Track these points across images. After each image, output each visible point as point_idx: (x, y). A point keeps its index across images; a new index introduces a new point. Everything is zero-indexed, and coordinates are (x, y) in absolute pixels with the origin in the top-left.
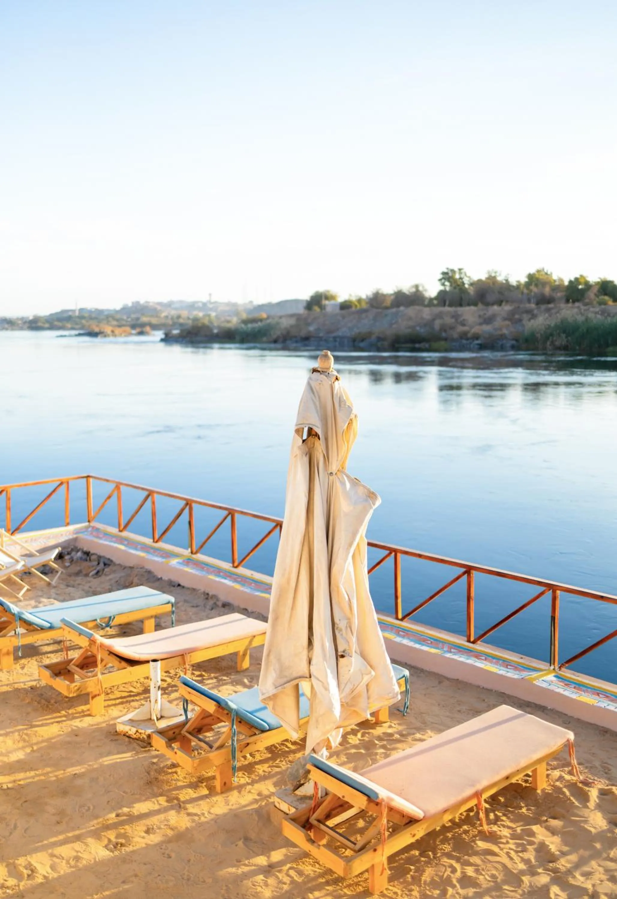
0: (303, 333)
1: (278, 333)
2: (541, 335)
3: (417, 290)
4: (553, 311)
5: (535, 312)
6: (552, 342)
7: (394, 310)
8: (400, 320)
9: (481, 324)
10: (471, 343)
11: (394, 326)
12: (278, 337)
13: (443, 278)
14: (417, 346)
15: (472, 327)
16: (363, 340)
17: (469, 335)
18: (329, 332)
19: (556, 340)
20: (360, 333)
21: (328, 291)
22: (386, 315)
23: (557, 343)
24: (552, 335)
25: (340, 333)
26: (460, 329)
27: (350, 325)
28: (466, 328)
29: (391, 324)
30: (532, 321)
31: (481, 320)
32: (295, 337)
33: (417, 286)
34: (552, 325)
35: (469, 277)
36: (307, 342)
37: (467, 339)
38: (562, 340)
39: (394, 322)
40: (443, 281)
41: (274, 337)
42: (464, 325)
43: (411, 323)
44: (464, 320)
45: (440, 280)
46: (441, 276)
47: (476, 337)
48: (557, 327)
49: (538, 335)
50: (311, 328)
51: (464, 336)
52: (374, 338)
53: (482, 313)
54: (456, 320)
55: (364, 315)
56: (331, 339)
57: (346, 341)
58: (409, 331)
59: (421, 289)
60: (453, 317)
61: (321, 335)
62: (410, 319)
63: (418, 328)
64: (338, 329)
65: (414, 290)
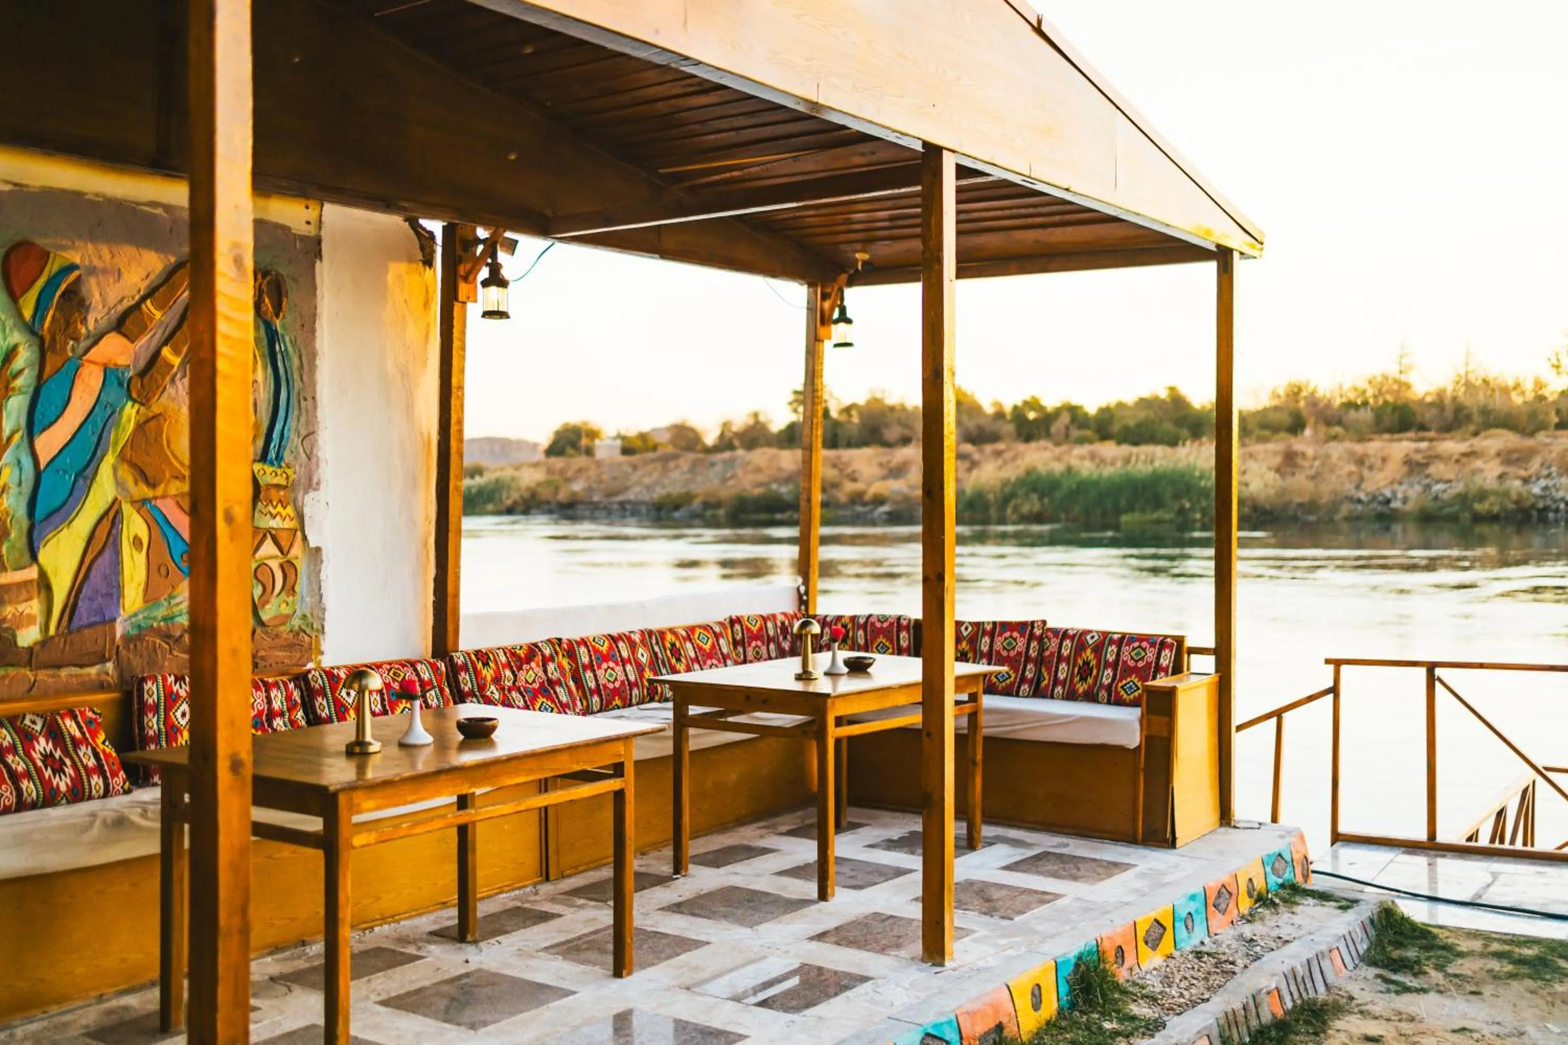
0: (562, 496)
1: (515, 496)
2: (995, 497)
3: (757, 422)
4: (1007, 456)
5: (976, 456)
6: (1016, 509)
7: (727, 455)
8: (739, 472)
9: (884, 478)
10: (871, 511)
11: (731, 483)
12: (515, 503)
13: (796, 401)
14: (778, 516)
15: (869, 485)
16: (677, 507)
17: (867, 497)
18: (610, 494)
19: (1021, 505)
20: (669, 495)
21: (585, 424)
22: (713, 465)
23: (1025, 509)
24: (1013, 495)
25: (631, 496)
26: (849, 487)
27: (647, 480)
28: (859, 486)
29: (724, 480)
30: (975, 473)
31: (885, 472)
32: (548, 503)
33: (756, 415)
34: (1013, 479)
35: (837, 399)
36: (570, 512)
37: (864, 504)
38: (1032, 504)
39: (728, 475)
40: (795, 405)
41: (509, 502)
42: (854, 480)
43: (761, 478)
44: (854, 472)
45: (790, 403)
46: (791, 397)
47: (879, 500)
48: (1021, 482)
49: (991, 497)
50: (578, 487)
51: (857, 498)
52: (696, 504)
53: (884, 459)
54: (841, 471)
55: (672, 464)
56: (616, 507)
57: (643, 509)
58: (758, 491)
59: (762, 418)
60: (835, 466)
61: (596, 498)
62: (758, 470)
63: (774, 486)
64: (627, 489)
65: (751, 421)
